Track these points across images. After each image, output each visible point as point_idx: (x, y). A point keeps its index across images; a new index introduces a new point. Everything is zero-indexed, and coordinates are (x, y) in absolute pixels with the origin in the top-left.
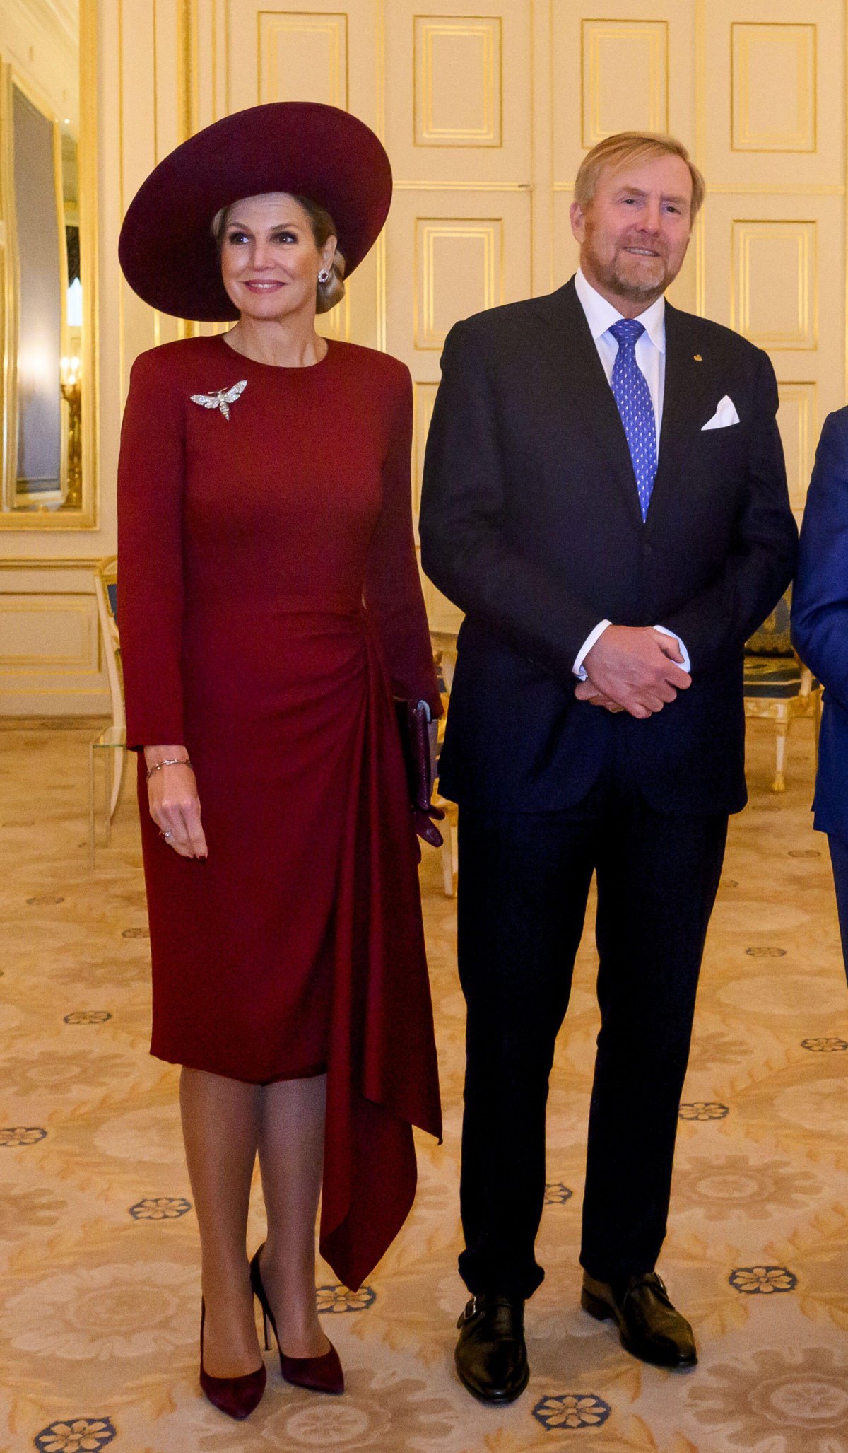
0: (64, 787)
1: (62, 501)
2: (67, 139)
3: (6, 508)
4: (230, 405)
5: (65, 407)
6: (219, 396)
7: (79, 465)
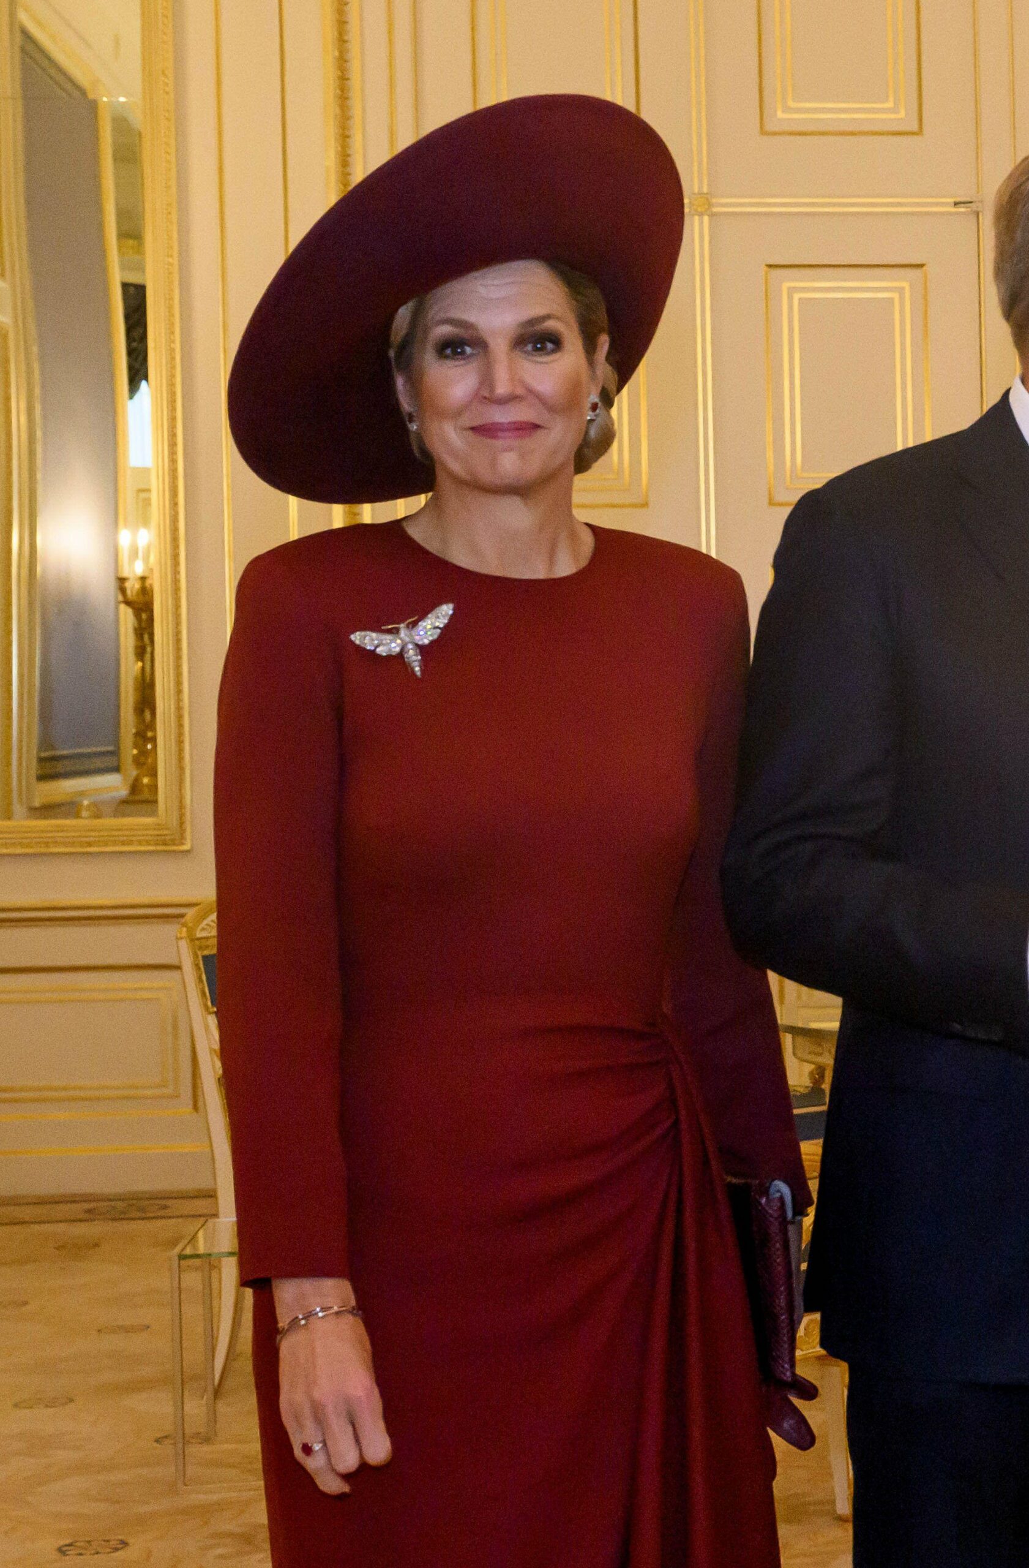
0: (128, 1330)
1: (124, 792)
2: (121, 124)
3: (18, 809)
4: (421, 649)
5: (127, 616)
6: (403, 633)
7: (152, 726)
